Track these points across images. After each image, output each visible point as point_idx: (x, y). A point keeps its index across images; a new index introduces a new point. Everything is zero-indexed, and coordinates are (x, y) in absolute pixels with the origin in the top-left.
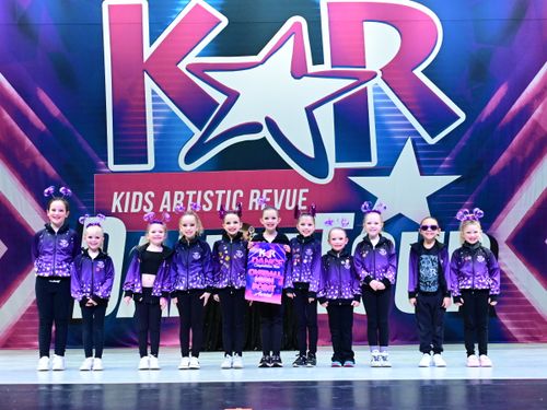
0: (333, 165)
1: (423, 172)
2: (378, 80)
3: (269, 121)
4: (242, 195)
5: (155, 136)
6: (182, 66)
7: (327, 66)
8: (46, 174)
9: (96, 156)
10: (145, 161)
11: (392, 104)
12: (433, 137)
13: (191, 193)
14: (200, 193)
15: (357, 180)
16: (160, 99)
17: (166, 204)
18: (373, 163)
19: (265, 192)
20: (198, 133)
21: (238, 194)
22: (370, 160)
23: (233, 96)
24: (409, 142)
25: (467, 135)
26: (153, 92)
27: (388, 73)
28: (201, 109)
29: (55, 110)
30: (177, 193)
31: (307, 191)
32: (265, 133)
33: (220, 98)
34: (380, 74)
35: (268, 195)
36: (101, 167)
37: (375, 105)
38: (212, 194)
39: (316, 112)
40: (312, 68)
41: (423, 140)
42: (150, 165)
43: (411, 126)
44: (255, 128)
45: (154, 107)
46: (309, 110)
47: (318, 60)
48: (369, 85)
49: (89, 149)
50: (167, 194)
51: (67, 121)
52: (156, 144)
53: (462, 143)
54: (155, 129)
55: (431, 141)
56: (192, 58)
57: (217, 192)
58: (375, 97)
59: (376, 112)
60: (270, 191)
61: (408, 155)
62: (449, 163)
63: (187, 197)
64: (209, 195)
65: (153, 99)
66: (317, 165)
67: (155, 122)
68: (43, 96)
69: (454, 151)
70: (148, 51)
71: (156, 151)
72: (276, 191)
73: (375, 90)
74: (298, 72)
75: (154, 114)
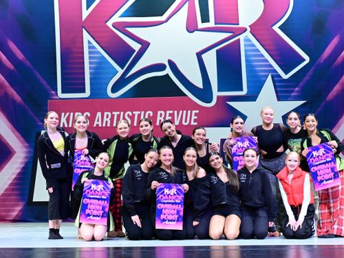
0: (216, 93)
1: (279, 99)
2: (248, 34)
3: (171, 62)
4: (151, 115)
5: (91, 74)
6: (109, 24)
7: (211, 24)
8: (14, 101)
9: (49, 87)
10: (83, 91)
11: (258, 50)
12: (286, 74)
13: (116, 113)
14: (122, 113)
15: (232, 104)
16: (94, 47)
17: (98, 121)
18: (244, 92)
19: (168, 112)
20: (121, 71)
21: (149, 114)
22: (242, 90)
23: (145, 45)
24: (270, 77)
25: (310, 72)
26: (89, 42)
27: (255, 29)
28: (123, 55)
29: (20, 55)
30: (106, 114)
31: (197, 111)
32: (168, 71)
33: (136, 47)
34: (249, 29)
35: (170, 115)
36: (53, 95)
37: (246, 51)
38: (131, 114)
39: (203, 56)
40: (201, 25)
41: (279, 76)
42: (87, 94)
43: (271, 66)
44: (161, 67)
45: (90, 53)
46: (199, 55)
47: (205, 19)
48: (242, 37)
49: (44, 82)
50: (99, 114)
51: (29, 63)
52: (91, 79)
53: (307, 78)
54: (90, 68)
55: (285, 77)
56: (116, 18)
57: (134, 113)
58: (245, 46)
59: (246, 56)
60: (172, 112)
61: (269, 86)
62: (298, 92)
63: (113, 116)
64: (128, 115)
65: (90, 48)
66: (205, 93)
67: (90, 63)
68: (12, 46)
69: (301, 84)
70: (86, 13)
71: (91, 84)
72: (176, 112)
73: (245, 40)
74: (191, 27)
75: (90, 58)
